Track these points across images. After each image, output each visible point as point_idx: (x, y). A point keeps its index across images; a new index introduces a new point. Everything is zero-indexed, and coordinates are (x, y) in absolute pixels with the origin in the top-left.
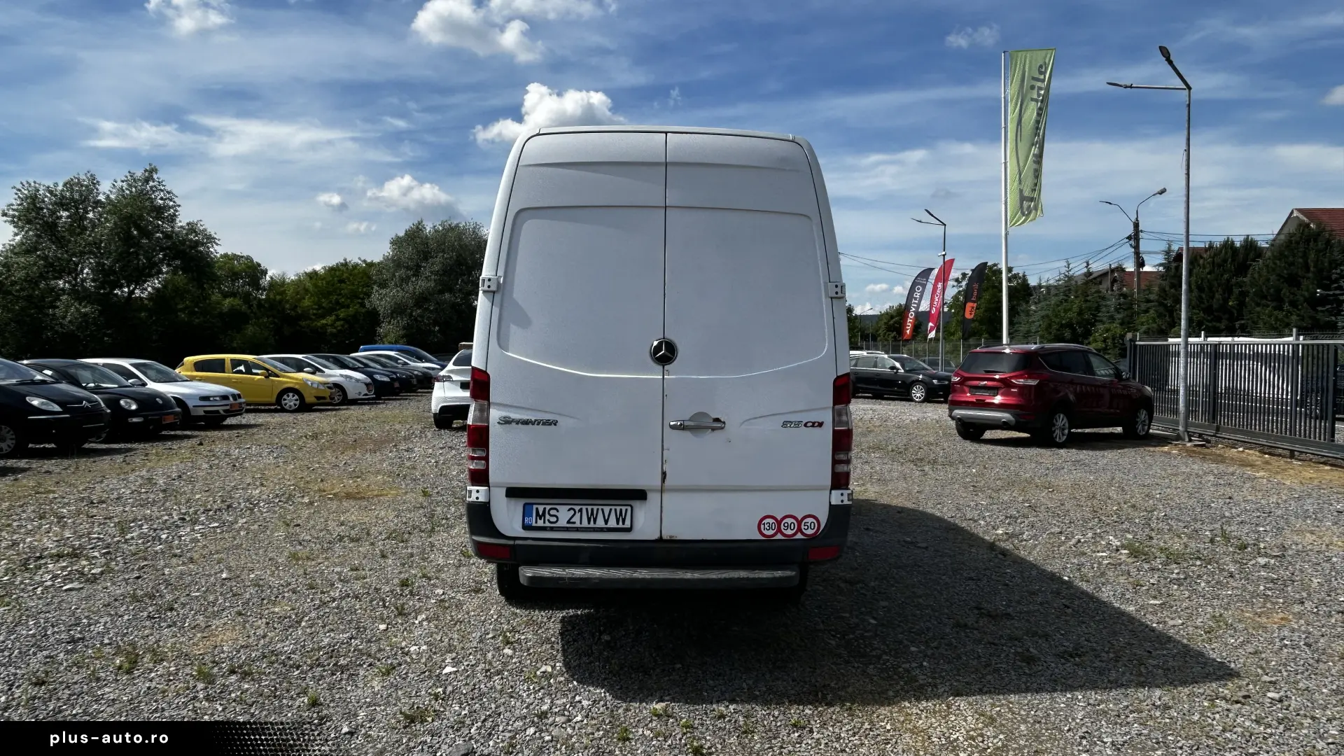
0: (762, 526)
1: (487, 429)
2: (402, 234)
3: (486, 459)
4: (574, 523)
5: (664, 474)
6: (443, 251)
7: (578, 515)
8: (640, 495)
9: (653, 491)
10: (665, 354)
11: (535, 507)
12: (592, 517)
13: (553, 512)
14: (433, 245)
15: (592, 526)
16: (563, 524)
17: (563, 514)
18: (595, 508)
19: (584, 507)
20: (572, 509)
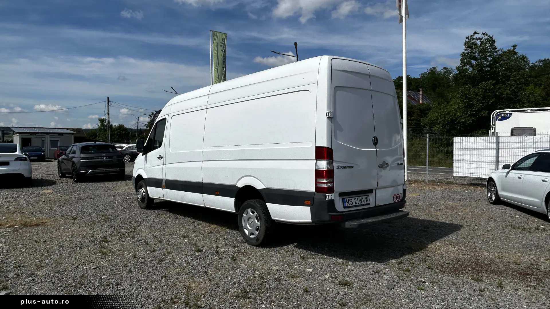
1: (333, 170)
3: (333, 182)
4: (357, 204)
5: (377, 183)
7: (357, 200)
8: (371, 191)
9: (374, 189)
10: (376, 142)
11: (346, 199)
12: (361, 201)
13: (351, 201)
15: (361, 204)
16: (354, 204)
17: (354, 201)
18: (360, 197)
19: (358, 198)
20: (355, 199)
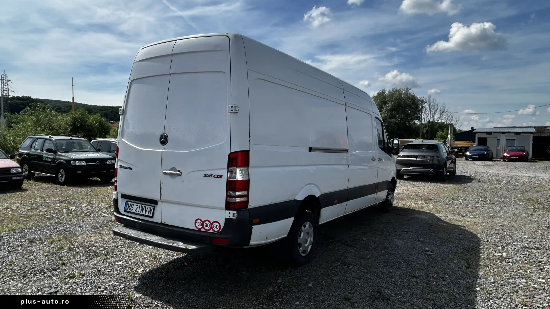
0: (196, 223)
2: (376, 95)
4: (137, 211)
5: (161, 194)
6: (392, 101)
7: (139, 208)
8: (155, 202)
9: (159, 201)
10: (164, 140)
11: (129, 203)
12: (142, 210)
13: (133, 206)
14: (388, 99)
15: (141, 213)
16: (134, 211)
17: (135, 207)
18: (144, 206)
19: (141, 205)
20: (137, 205)
